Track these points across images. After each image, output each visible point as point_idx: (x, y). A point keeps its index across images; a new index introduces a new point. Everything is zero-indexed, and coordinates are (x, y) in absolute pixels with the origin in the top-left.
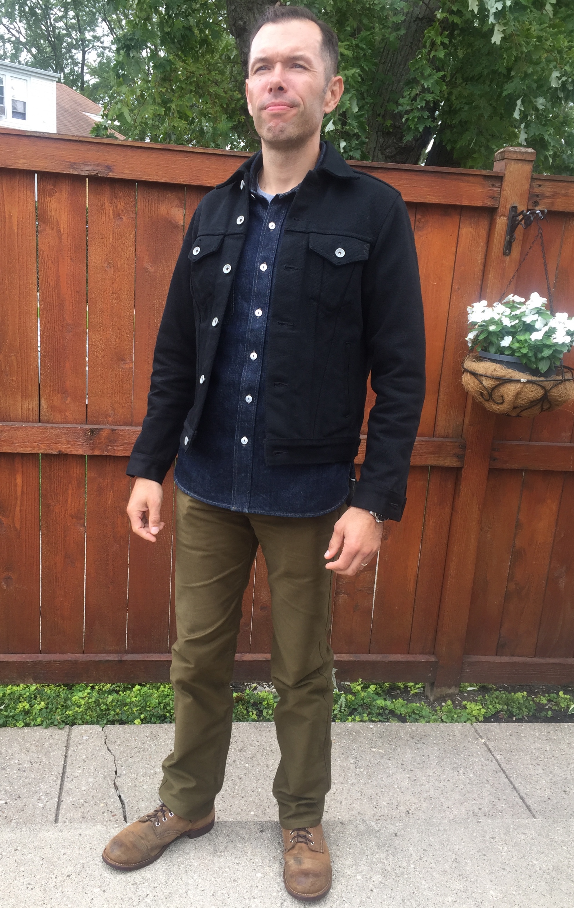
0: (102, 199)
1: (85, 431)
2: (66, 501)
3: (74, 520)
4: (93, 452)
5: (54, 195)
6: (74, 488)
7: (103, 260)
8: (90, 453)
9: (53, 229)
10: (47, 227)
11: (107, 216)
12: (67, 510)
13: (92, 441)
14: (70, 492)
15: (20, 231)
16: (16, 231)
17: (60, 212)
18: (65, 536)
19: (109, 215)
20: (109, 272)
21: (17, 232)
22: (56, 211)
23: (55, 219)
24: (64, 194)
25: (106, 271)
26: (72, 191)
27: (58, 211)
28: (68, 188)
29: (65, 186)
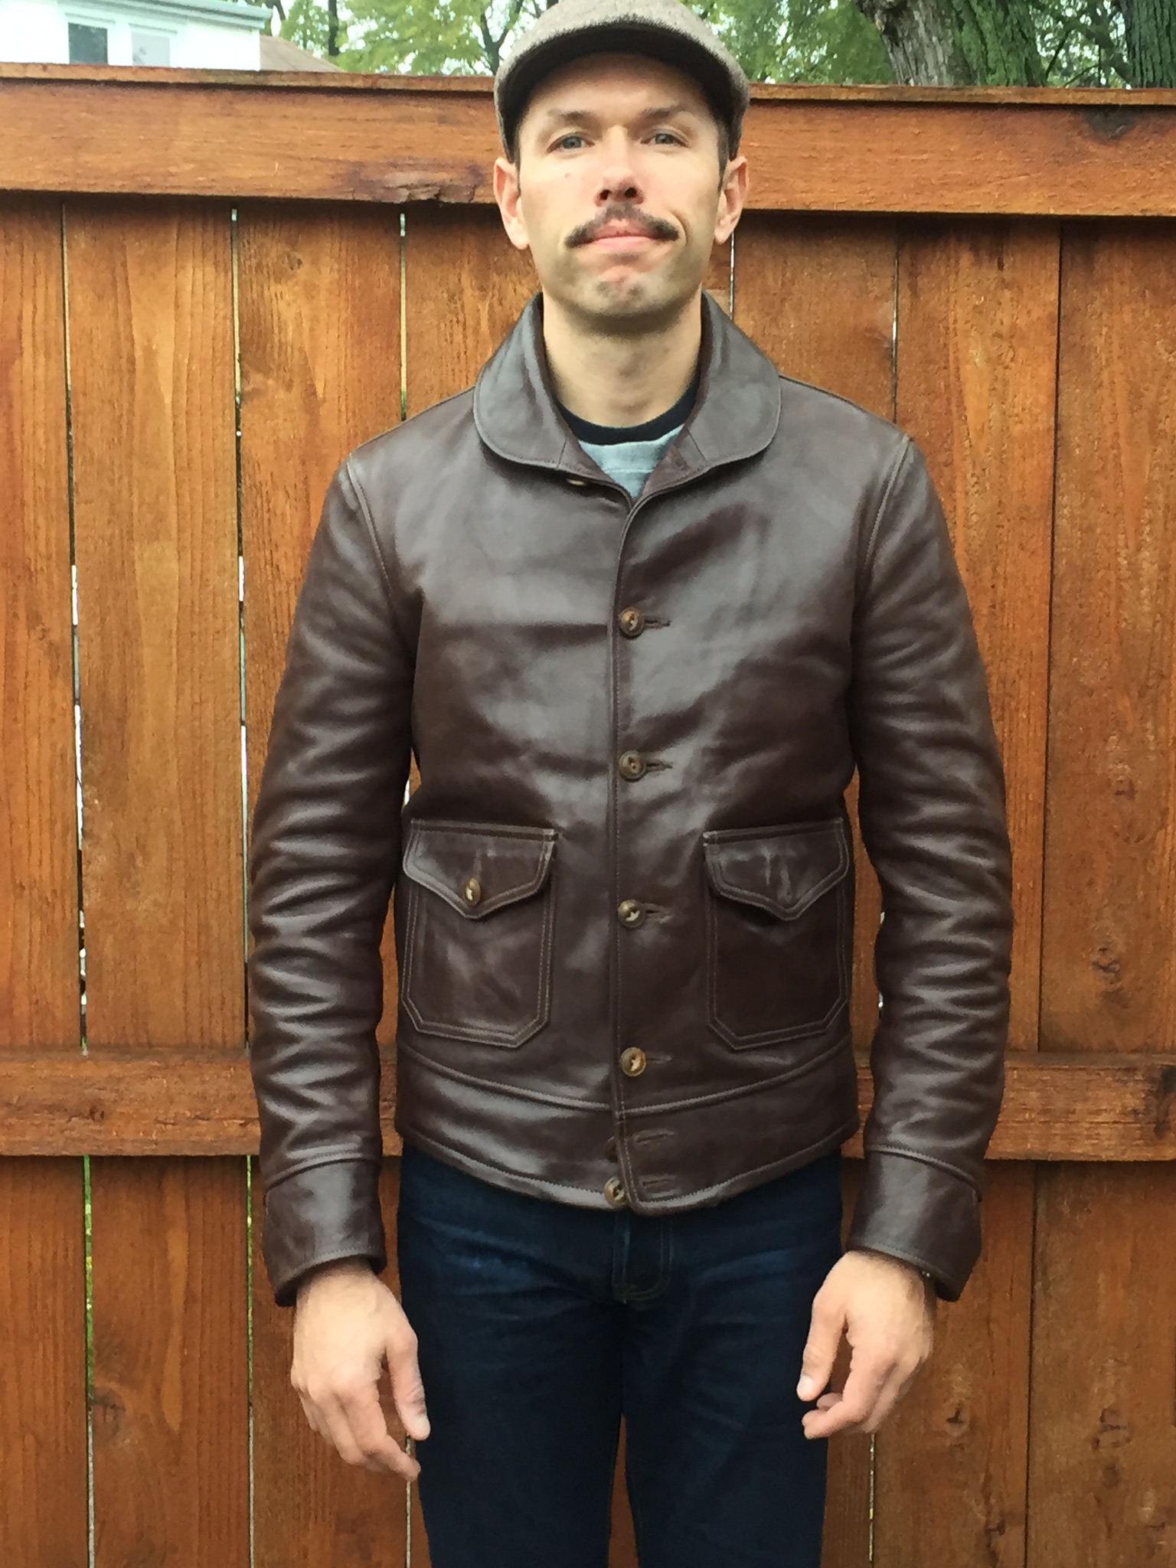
0: (453, 279)
5: (294, 276)
9: (289, 387)
10: (271, 382)
15: (183, 401)
16: (168, 400)
17: (312, 330)
19: (476, 331)
21: (174, 402)
22: (299, 326)
23: (296, 353)
24: (325, 270)
26: (353, 259)
27: (306, 325)
28: (340, 250)
29: (329, 245)
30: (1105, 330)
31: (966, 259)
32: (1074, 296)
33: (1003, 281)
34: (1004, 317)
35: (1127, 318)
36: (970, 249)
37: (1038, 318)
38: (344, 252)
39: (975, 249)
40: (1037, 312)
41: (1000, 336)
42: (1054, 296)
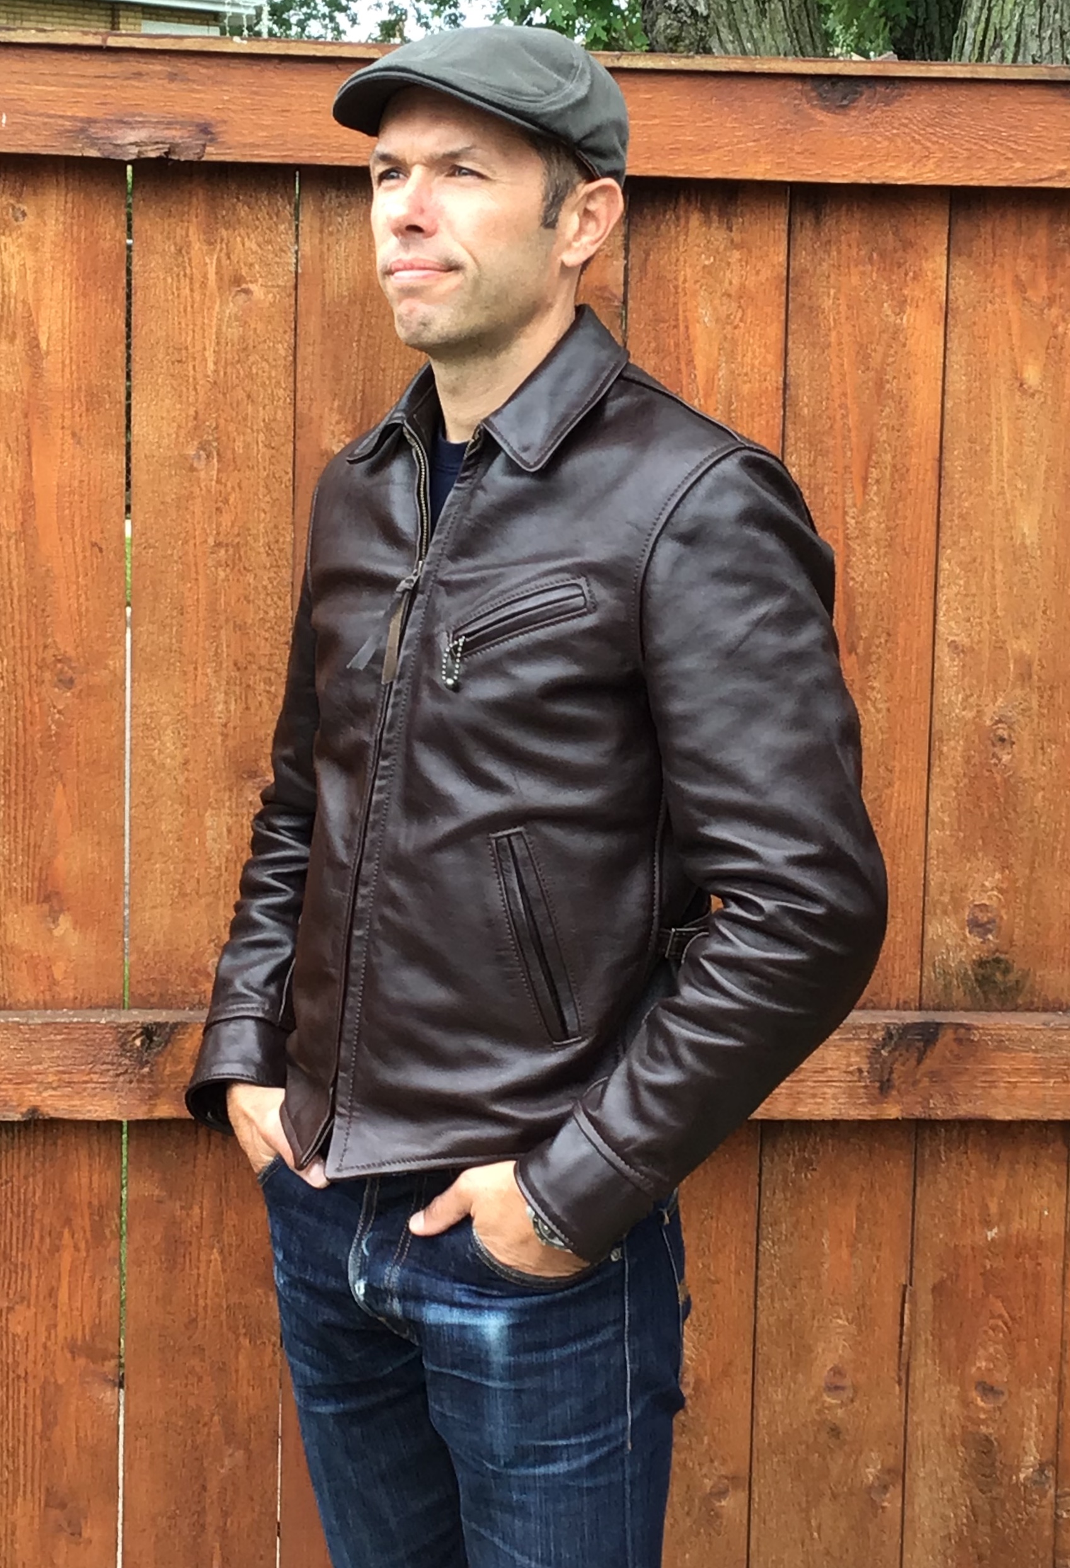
0: (180, 232)
1: (123, 1034)
2: (52, 1293)
3: (81, 1361)
4: (150, 1111)
5: (19, 227)
6: (82, 1245)
7: (183, 432)
8: (141, 1114)
9: (12, 339)
11: (197, 285)
12: (55, 1326)
13: (146, 1070)
14: (66, 1258)
17: (36, 281)
18: (48, 1425)
19: (204, 285)
20: (202, 474)
22: (23, 278)
23: (20, 306)
24: (51, 222)
25: (192, 469)
26: (79, 212)
27: (30, 277)
28: (66, 202)
29: (54, 197)
30: (832, 292)
31: (695, 219)
32: (803, 259)
33: (732, 241)
34: (732, 278)
35: (855, 280)
36: (701, 211)
37: (767, 279)
38: (70, 205)
39: (705, 210)
40: (766, 273)
41: (729, 296)
42: (782, 258)
